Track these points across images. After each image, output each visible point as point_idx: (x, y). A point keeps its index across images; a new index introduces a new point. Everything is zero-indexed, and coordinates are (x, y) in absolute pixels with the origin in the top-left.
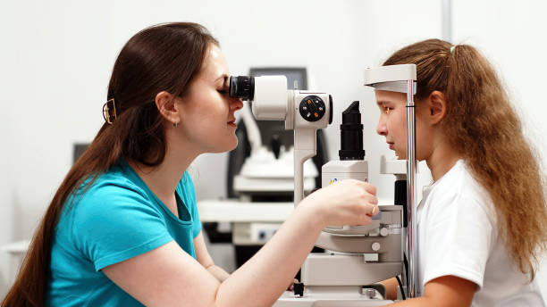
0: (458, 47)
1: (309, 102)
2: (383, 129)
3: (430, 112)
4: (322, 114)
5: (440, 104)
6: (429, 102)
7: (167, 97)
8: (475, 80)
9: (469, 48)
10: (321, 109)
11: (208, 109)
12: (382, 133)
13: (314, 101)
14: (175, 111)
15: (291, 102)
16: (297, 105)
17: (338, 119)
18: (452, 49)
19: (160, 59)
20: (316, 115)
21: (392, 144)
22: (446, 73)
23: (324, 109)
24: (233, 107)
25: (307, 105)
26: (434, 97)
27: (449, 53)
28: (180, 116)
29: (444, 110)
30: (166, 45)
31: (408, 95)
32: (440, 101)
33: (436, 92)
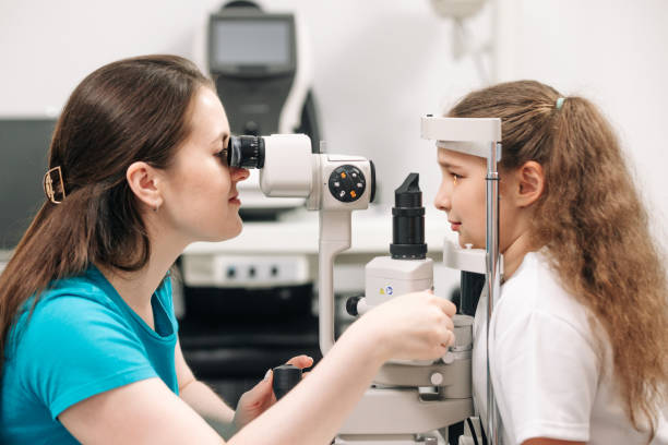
0: (570, 100)
1: (343, 175)
2: (444, 203)
3: (518, 188)
4: (360, 192)
5: (535, 181)
6: (519, 175)
7: (143, 170)
8: (593, 153)
9: (585, 103)
10: (359, 185)
11: (202, 186)
12: (442, 208)
13: (351, 174)
14: (155, 189)
15: (317, 174)
16: (326, 179)
17: (388, 201)
18: (560, 101)
19: (132, 115)
20: (353, 194)
21: (457, 225)
22: (548, 137)
23: (364, 185)
24: (236, 177)
25: (340, 180)
26: (527, 169)
27: (554, 108)
28: (161, 196)
29: (539, 188)
30: (141, 93)
31: (489, 162)
32: (535, 175)
33: (531, 164)
